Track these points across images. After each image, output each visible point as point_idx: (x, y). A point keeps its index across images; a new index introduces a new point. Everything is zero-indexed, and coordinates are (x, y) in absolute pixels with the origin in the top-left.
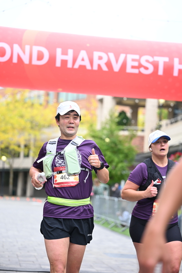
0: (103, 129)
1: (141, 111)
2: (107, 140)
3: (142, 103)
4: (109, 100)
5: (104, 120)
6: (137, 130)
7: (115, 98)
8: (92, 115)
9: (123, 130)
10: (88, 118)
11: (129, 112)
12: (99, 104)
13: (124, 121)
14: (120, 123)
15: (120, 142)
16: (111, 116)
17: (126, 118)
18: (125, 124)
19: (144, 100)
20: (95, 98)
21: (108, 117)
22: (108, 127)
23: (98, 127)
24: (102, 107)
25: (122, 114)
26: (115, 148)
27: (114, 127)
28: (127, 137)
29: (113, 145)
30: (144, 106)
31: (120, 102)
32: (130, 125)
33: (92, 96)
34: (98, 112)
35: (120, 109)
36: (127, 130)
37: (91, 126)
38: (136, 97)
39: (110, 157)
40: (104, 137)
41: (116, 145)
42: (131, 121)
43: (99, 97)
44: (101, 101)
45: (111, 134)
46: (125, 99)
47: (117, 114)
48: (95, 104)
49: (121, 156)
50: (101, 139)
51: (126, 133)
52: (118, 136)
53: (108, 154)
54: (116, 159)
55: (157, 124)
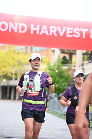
0: (55, 65)
1: (74, 56)
2: (57, 71)
3: (74, 52)
4: (57, 51)
5: (55, 61)
6: (72, 66)
7: (60, 50)
8: (49, 58)
9: (65, 66)
10: (47, 60)
11: (67, 57)
12: (52, 53)
13: (65, 61)
14: (63, 63)
15: (63, 72)
16: (59, 59)
17: (66, 60)
18: (66, 63)
19: (76, 51)
20: (50, 49)
21: (57, 60)
22: (57, 64)
23: (52, 64)
24: (54, 54)
25: (64, 57)
27: (60, 64)
28: (66, 69)
29: (60, 74)
30: (75, 54)
31: (63, 52)
32: (68, 63)
33: (49, 48)
34: (52, 57)
35: (63, 55)
36: (67, 66)
37: (49, 64)
38: (71, 49)
39: (58, 80)
40: (55, 69)
41: (61, 73)
42: (69, 61)
43: (53, 49)
44: (54, 51)
45: (59, 68)
46: (66, 50)
47: (61, 58)
48: (51, 53)
49: (64, 79)
50: (54, 70)
51: (66, 68)
52: (62, 69)
53: (57, 78)
54: (61, 81)
55: (82, 63)
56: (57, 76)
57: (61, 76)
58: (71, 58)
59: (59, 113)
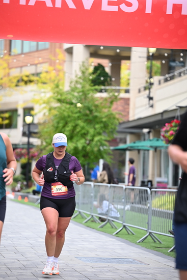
0: (73, 90)
1: (124, 64)
2: (79, 105)
3: (125, 54)
4: (80, 50)
6: (119, 91)
7: (87, 47)
8: (58, 71)
9: (101, 91)
10: (53, 75)
11: (107, 65)
12: (67, 56)
13: (101, 79)
14: (95, 82)
15: (96, 106)
16: (83, 73)
17: (105, 74)
18: (103, 83)
19: (129, 49)
20: (61, 47)
21: (80, 74)
22: (79, 86)
23: (66, 88)
24: (71, 61)
25: (99, 68)
26: (90, 116)
27: (88, 87)
28: (106, 99)
29: (88, 112)
30: (128, 58)
31: (94, 54)
32: (110, 85)
33: (58, 44)
34: (66, 67)
35: (95, 61)
36: (106, 91)
37: (57, 86)
38: (117, 44)
39: (83, 128)
40: (74, 101)
41: (91, 111)
42: (111, 78)
43: (67, 46)
44: (70, 51)
45: (84, 95)
47: (91, 69)
48: (62, 56)
49: (97, 126)
50: (72, 104)
51: (104, 95)
52: (93, 99)
53: (81, 123)
54: (92, 131)
55: (147, 82)
56: (79, 118)
57: (90, 117)
58: (116, 68)
59: (88, 215)
